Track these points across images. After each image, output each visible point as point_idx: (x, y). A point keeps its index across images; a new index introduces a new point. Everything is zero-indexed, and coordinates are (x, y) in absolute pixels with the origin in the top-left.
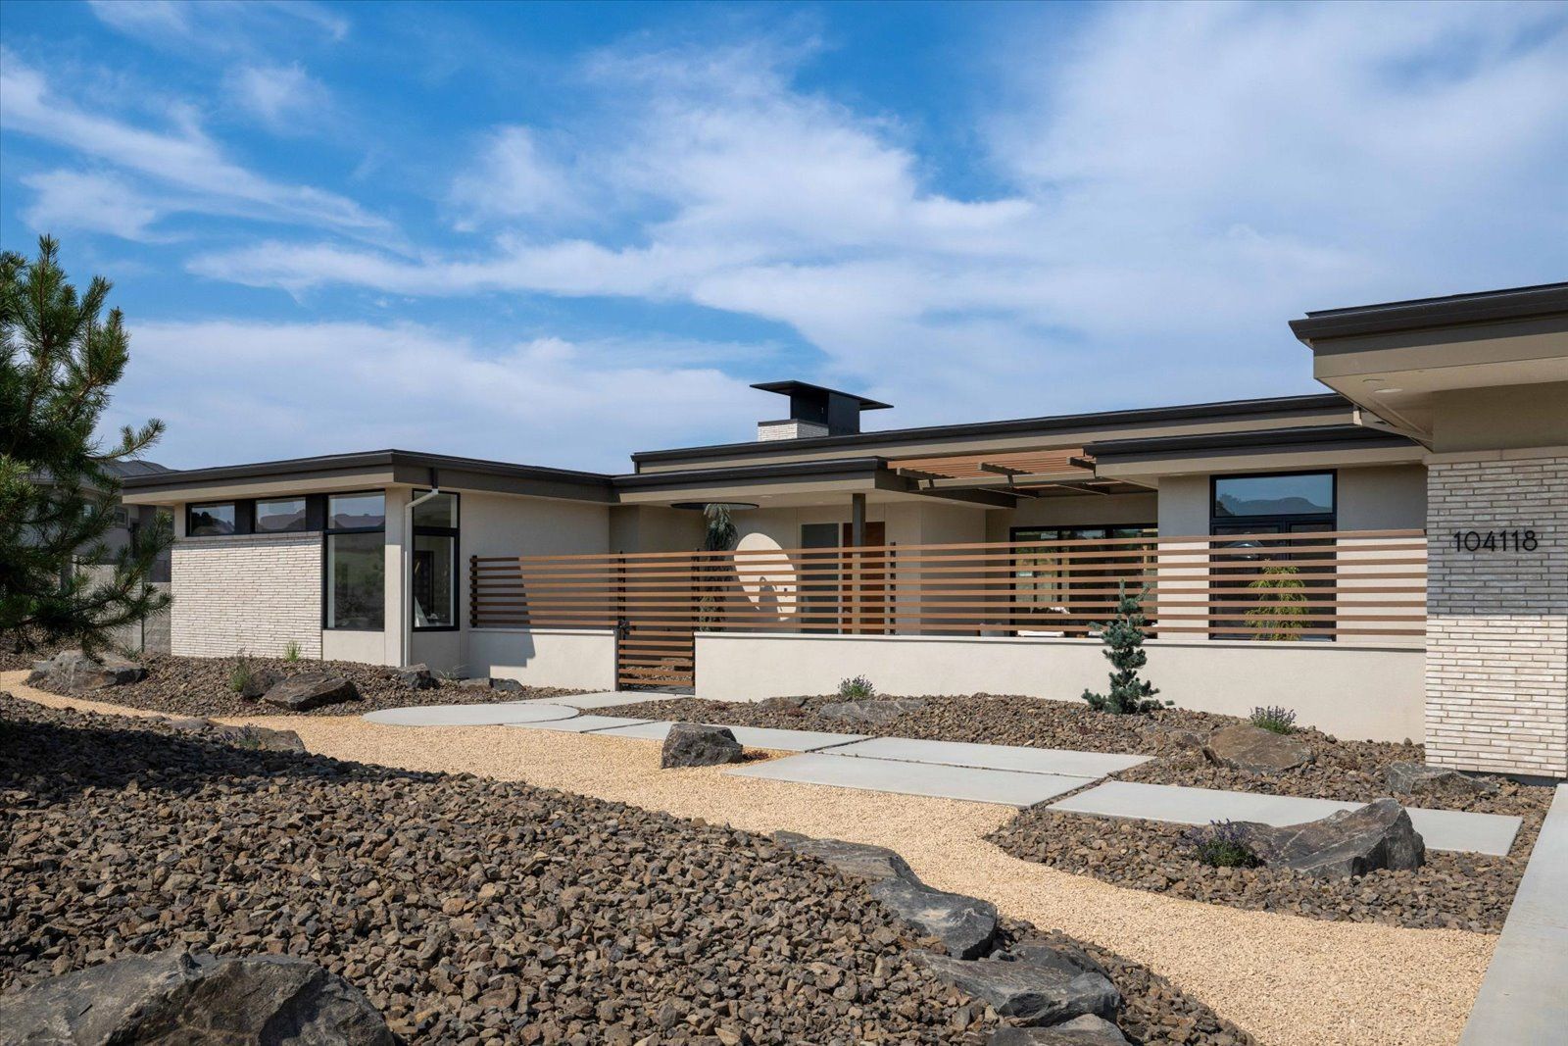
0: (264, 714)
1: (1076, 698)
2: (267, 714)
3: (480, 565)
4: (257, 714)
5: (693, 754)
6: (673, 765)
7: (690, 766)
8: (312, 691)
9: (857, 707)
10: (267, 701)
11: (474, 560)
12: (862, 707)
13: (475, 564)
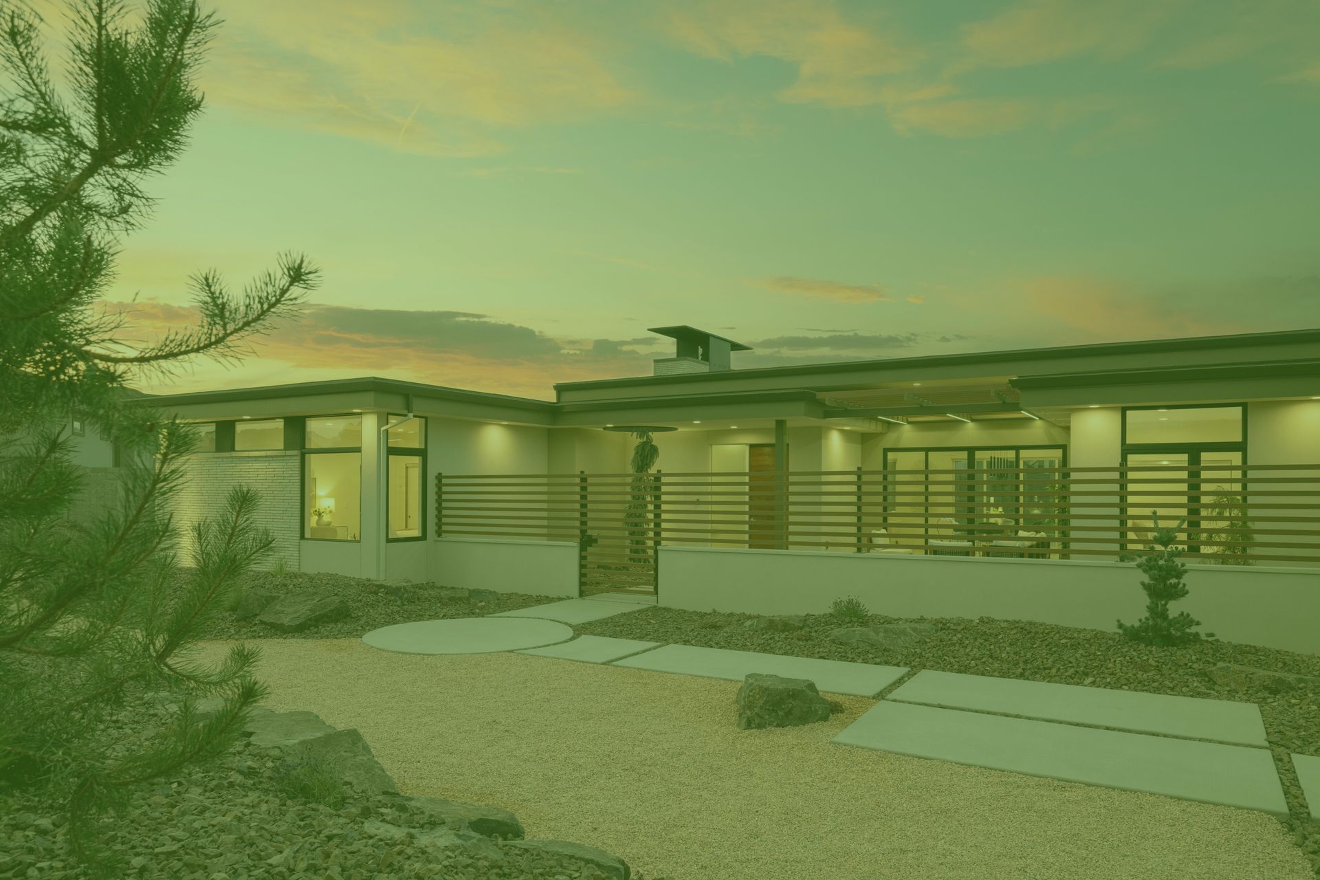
0: (260, 637)
1: (1112, 628)
2: (265, 637)
3: (444, 481)
4: (254, 637)
5: (781, 713)
6: (759, 727)
7: (778, 726)
8: (308, 612)
9: (872, 633)
10: (262, 622)
11: (439, 477)
12: (877, 634)
13: (440, 481)
